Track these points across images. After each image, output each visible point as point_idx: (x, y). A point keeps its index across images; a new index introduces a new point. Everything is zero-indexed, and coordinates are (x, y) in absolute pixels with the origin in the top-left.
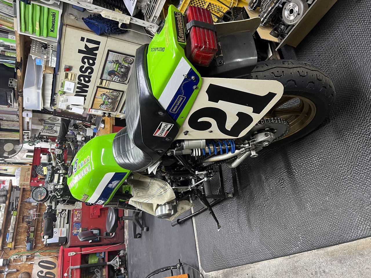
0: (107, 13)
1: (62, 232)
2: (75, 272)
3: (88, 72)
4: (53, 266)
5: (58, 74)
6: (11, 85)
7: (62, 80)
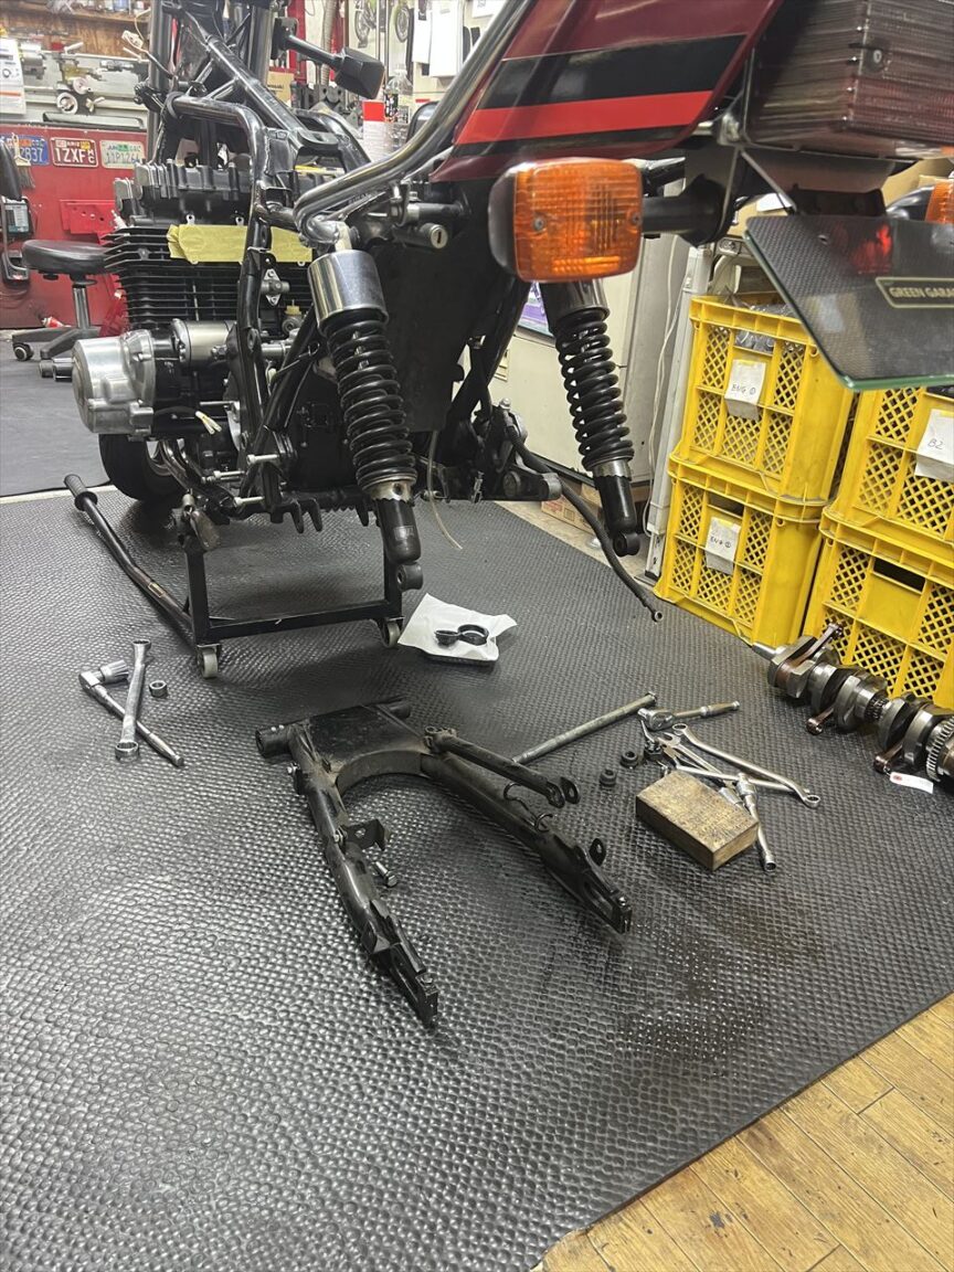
1: (10, 97)
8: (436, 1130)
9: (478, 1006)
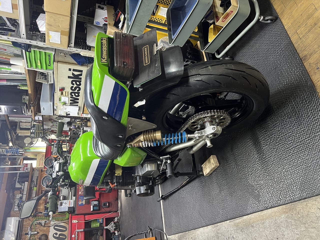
0: (84, 53)
1: (70, 203)
2: (80, 234)
3: (77, 90)
4: (65, 229)
5: (56, 93)
6: (24, 101)
7: (59, 96)
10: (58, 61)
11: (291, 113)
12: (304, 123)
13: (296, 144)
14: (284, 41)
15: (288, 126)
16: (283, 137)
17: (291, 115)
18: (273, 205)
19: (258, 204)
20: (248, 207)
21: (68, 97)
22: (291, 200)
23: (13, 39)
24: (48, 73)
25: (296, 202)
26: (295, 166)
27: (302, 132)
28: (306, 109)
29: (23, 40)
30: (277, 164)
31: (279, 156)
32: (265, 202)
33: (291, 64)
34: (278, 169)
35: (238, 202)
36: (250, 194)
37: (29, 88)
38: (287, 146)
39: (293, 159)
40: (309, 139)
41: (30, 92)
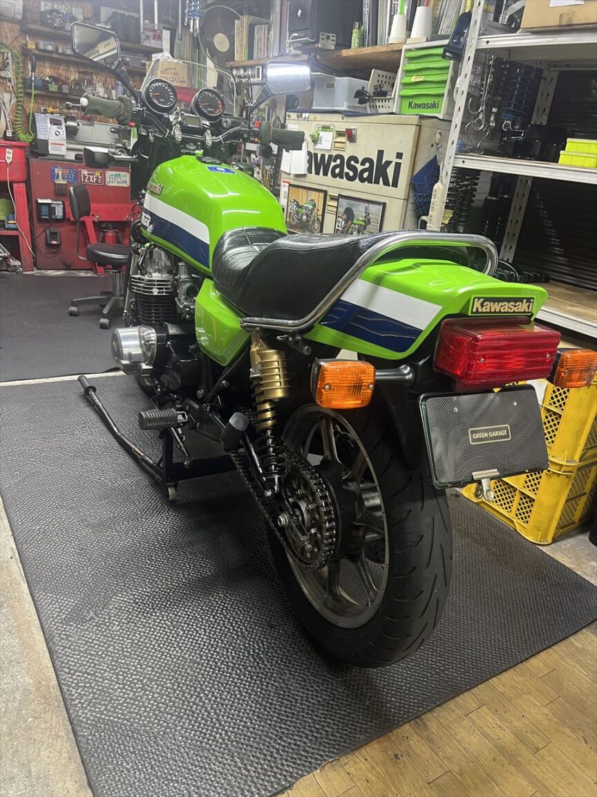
0: (441, 191)
1: (57, 146)
3: (348, 171)
5: (343, 118)
6: (323, 37)
7: (334, 126)
8: (274, 712)
9: (295, 658)
10: (420, 126)
11: (289, 696)
12: (263, 726)
13: (212, 708)
14: (461, 678)
15: (258, 688)
16: (230, 677)
17: (284, 695)
18: (58, 657)
19: (59, 618)
20: (51, 595)
21: (330, 150)
22: (72, 699)
23: (477, 16)
24: (391, 101)
25: (65, 713)
26: (158, 707)
27: (243, 723)
28: (298, 732)
29: (474, 42)
30: (162, 663)
31: (182, 669)
32: (66, 635)
33: (407, 694)
34: (150, 667)
35: (63, 570)
36: (84, 599)
37: (355, 50)
38: (206, 686)
39: (174, 703)
40: (224, 740)
41: (345, 53)
